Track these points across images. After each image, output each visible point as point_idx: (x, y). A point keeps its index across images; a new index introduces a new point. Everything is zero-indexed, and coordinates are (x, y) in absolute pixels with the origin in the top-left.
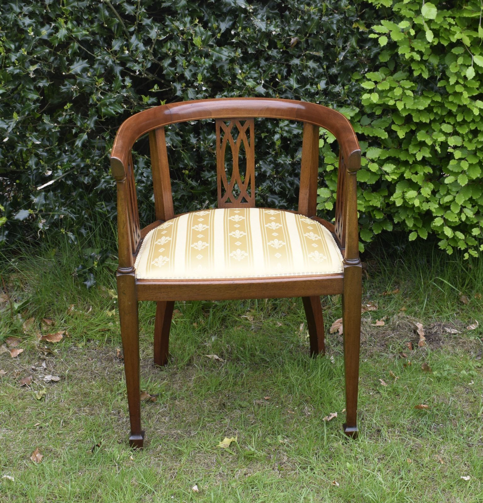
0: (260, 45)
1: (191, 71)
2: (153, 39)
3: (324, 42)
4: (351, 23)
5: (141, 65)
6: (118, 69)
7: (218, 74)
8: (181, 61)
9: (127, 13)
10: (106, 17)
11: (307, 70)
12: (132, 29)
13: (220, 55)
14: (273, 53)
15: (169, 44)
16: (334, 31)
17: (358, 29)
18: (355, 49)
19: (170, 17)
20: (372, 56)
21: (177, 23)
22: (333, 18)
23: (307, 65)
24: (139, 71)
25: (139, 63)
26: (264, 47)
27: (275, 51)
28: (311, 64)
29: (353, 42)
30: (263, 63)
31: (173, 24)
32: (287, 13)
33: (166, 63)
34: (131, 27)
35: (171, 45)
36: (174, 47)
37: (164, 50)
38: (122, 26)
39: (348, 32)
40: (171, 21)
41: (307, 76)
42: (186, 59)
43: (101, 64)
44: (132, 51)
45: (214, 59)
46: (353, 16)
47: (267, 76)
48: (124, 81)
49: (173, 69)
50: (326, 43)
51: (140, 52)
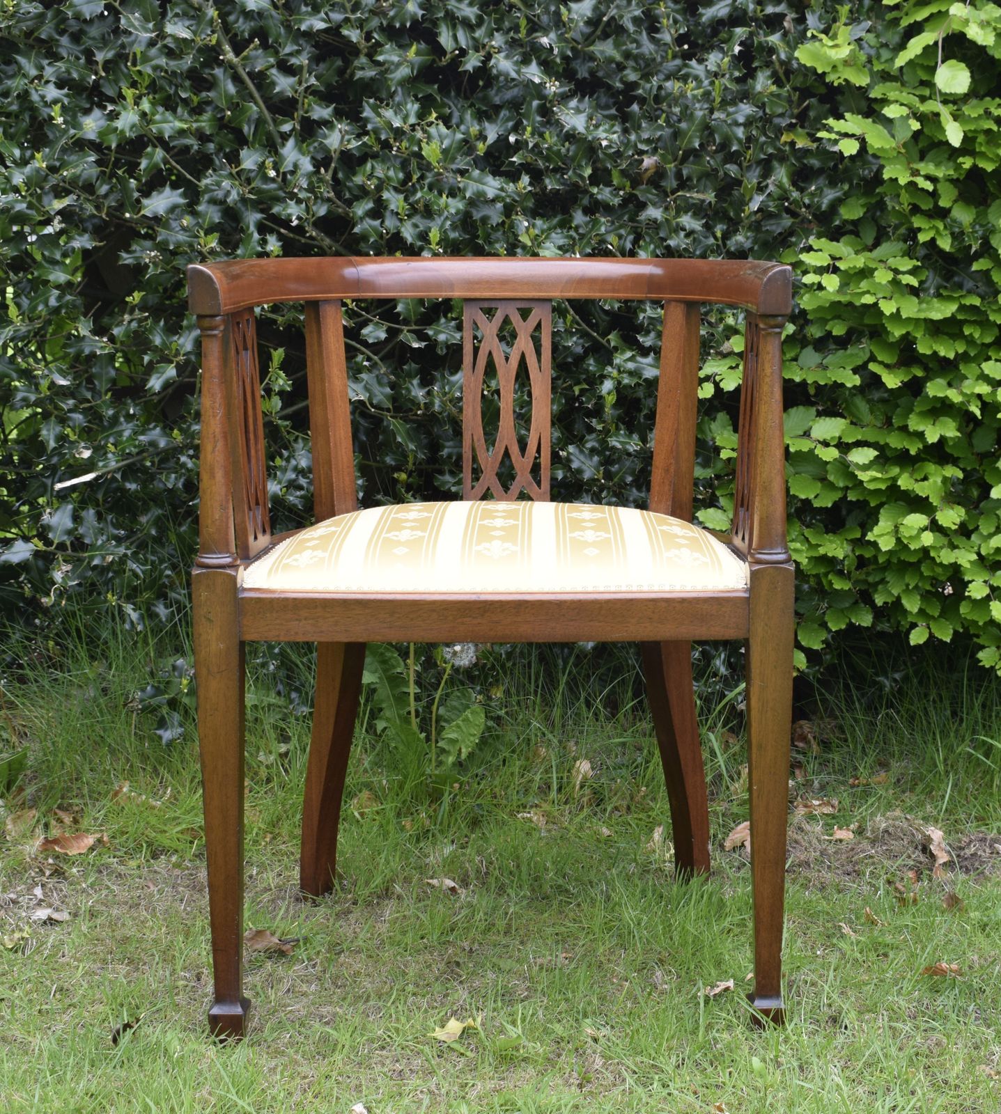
0: (574, 172)
1: (416, 226)
2: (332, 149)
3: (716, 170)
4: (779, 131)
5: (303, 205)
6: (252, 218)
7: (478, 237)
8: (395, 201)
9: (277, 89)
10: (229, 98)
11: (677, 235)
12: (286, 128)
13: (481, 187)
14: (603, 193)
15: (369, 166)
16: (739, 141)
17: (793, 144)
18: (785, 191)
19: (372, 101)
20: (824, 207)
21: (388, 113)
22: (736, 112)
23: (678, 224)
24: (299, 218)
25: (299, 201)
26: (582, 177)
27: (608, 190)
28: (687, 221)
29: (781, 175)
30: (579, 218)
31: (379, 115)
32: (635, 107)
33: (361, 208)
34: (286, 122)
35: (373, 167)
36: (380, 173)
37: (359, 179)
38: (265, 122)
39: (770, 151)
40: (375, 109)
41: (678, 246)
42: (406, 199)
43: (213, 201)
44: (284, 174)
45: (468, 195)
46: (782, 115)
47: (588, 243)
48: (264, 242)
49: (377, 223)
50: (721, 173)
51: (303, 175)
